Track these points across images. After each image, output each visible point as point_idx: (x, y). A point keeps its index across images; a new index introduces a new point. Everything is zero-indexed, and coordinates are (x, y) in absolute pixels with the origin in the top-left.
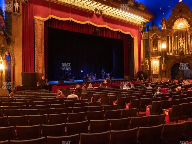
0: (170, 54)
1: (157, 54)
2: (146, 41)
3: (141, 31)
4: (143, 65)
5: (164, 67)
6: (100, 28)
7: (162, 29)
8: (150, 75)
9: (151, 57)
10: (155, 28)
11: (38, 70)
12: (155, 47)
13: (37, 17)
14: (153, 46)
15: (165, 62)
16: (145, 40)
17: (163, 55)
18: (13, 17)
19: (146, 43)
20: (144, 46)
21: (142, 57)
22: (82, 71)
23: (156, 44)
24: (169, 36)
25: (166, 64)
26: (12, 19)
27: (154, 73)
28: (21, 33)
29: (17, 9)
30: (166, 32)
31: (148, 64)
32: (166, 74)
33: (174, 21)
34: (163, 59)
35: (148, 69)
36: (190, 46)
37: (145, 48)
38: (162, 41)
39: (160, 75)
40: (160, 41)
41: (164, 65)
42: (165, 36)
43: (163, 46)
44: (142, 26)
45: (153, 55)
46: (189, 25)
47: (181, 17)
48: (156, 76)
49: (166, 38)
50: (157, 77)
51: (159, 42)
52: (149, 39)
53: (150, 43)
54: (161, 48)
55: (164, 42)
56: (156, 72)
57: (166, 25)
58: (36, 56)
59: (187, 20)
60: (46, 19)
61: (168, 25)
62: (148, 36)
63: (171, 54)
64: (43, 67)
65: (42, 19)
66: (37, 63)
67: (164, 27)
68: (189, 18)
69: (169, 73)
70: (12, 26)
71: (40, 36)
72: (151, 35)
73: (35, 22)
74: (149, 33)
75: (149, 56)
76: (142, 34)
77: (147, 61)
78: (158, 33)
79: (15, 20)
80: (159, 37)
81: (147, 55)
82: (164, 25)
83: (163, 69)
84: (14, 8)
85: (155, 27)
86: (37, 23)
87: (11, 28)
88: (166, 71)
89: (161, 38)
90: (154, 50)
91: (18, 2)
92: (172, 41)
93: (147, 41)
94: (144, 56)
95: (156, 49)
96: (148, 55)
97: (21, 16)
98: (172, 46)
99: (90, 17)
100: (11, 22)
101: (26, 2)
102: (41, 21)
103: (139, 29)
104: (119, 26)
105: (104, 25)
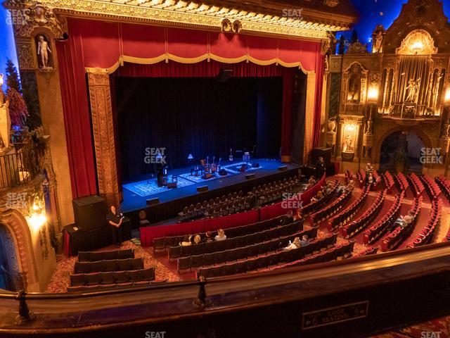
0: (385, 113)
1: (356, 109)
2: (334, 77)
4: (323, 131)
5: (368, 141)
6: (233, 65)
7: (374, 51)
8: (337, 155)
9: (341, 116)
10: (358, 48)
11: (104, 188)
12: (353, 93)
13: (92, 70)
14: (350, 90)
15: (372, 130)
16: (333, 74)
17: (369, 114)
18: (40, 80)
19: (333, 81)
20: (329, 90)
21: (323, 113)
22: (191, 157)
23: (355, 86)
24: (389, 70)
25: (373, 133)
26: (38, 84)
27: (345, 150)
28: (61, 113)
29: (47, 58)
30: (381, 60)
31: (334, 131)
32: (370, 154)
33: (404, 36)
34: (367, 123)
35: (334, 143)
36: (430, 97)
37: (331, 94)
38: (370, 81)
39: (358, 155)
40: (366, 81)
41: (367, 137)
42: (378, 69)
43: (371, 93)
44: (329, 41)
45: (347, 109)
46: (434, 50)
47: (420, 27)
48: (348, 158)
49: (380, 75)
50: (351, 160)
51: (364, 82)
52: (341, 72)
53: (343, 82)
54: (367, 97)
55: (374, 84)
56: (349, 148)
57: (385, 44)
58: (97, 160)
59: (433, 35)
60: (113, 70)
61: (389, 45)
62: (339, 65)
63: (387, 112)
64: (113, 180)
65: (104, 71)
66: (103, 174)
67: (378, 47)
68: (438, 32)
69: (376, 154)
70: (41, 101)
71: (103, 113)
72: (348, 64)
73: (90, 82)
74: (342, 59)
75: (337, 113)
76: (326, 59)
77: (333, 124)
78: (364, 60)
79: (45, 86)
80: (365, 72)
81: (333, 111)
82: (379, 42)
83: (364, 144)
84: (39, 57)
85: (357, 46)
86: (95, 83)
87: (39, 108)
88: (370, 150)
89: (369, 73)
90: (350, 98)
91: (45, 40)
92: (393, 83)
93: (335, 79)
94: (328, 111)
95: (356, 98)
96: (335, 110)
97: (57, 74)
98: (391, 94)
99: (212, 43)
100: (36, 92)
101: (65, 35)
102: (102, 76)
103: (322, 50)
104: (277, 51)
105: (242, 55)
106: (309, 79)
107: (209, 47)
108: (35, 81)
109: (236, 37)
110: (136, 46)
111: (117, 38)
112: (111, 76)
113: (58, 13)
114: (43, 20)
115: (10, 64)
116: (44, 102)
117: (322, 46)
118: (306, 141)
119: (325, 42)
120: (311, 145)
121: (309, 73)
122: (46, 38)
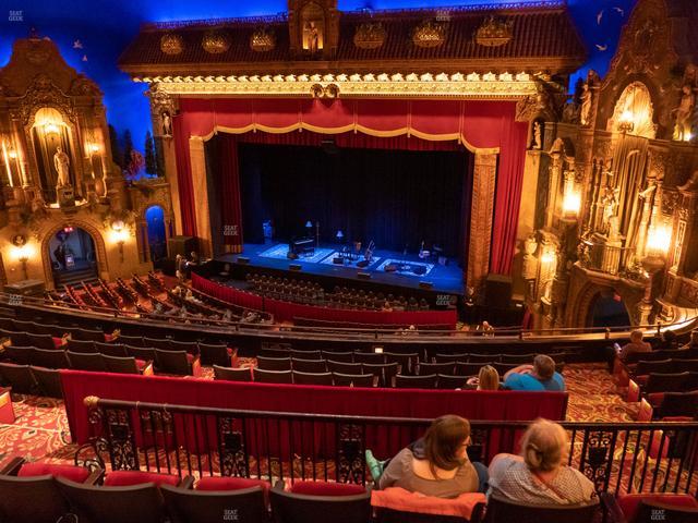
3: (535, 120)
6: (335, 135)
10: (571, 113)
11: (201, 233)
13: (193, 138)
18: (165, 143)
22: (339, 235)
26: (164, 147)
35: (533, 276)
44: (539, 98)
46: (653, 129)
47: (640, 77)
49: (590, 169)
51: (568, 179)
60: (208, 138)
64: (208, 229)
65: (200, 138)
70: (165, 158)
71: (200, 173)
73: (190, 148)
79: (167, 149)
80: (571, 161)
86: (193, 148)
96: (542, 220)
97: (173, 140)
99: (304, 112)
100: (162, 152)
101: (178, 112)
102: (199, 143)
103: (518, 113)
104: (409, 118)
105: (346, 124)
106: (479, 161)
107: (300, 115)
108: (162, 147)
109: (337, 102)
110: (226, 117)
111: (212, 111)
112: (205, 143)
113: (172, 96)
114: (165, 102)
115: (148, 134)
116: (167, 159)
117: (518, 108)
118: (474, 257)
119: (527, 100)
120: (487, 267)
121: (479, 151)
122: (168, 114)
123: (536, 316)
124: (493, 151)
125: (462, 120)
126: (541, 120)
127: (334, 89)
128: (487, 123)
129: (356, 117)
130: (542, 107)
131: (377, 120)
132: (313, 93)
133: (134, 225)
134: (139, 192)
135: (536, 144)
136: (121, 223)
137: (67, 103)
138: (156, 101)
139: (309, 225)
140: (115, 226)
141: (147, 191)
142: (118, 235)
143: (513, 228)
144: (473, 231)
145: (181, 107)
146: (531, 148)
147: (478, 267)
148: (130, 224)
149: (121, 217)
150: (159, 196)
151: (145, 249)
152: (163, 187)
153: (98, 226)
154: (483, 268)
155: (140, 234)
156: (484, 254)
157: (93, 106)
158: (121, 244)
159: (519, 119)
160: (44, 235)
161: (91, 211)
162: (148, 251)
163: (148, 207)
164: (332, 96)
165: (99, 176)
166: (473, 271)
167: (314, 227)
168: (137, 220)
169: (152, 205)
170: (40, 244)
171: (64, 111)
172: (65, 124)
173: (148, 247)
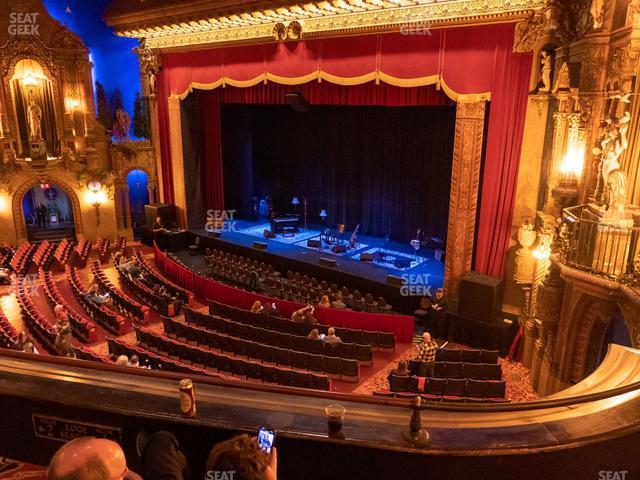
3: (543, 49)
13: (172, 96)
18: (151, 103)
22: (323, 214)
44: (548, 14)
60: (184, 96)
65: (177, 97)
76: (546, 63)
87: (150, 125)
101: (160, 68)
102: (176, 102)
103: (517, 39)
104: (379, 58)
105: (310, 71)
106: (461, 113)
107: (265, 64)
108: (149, 108)
109: (301, 46)
110: (200, 71)
111: (187, 66)
112: (183, 103)
113: (155, 51)
114: (150, 59)
115: (138, 93)
116: (153, 121)
117: (517, 32)
118: (453, 248)
119: (531, 19)
120: (470, 262)
121: (462, 99)
122: (153, 73)
123: (528, 340)
124: (479, 98)
125: (442, 57)
126: (550, 49)
127: (296, 27)
128: (474, 58)
129: (320, 61)
130: (554, 27)
131: (343, 63)
132: (276, 35)
133: (113, 187)
134: (120, 153)
135: (544, 86)
136: (98, 185)
137: (48, 56)
138: (143, 58)
139: (295, 201)
140: (91, 186)
141: (129, 154)
142: (95, 196)
143: (507, 209)
144: (452, 210)
145: (163, 62)
146: (536, 92)
147: (458, 262)
148: (109, 186)
149: (98, 177)
150: (142, 159)
151: (124, 214)
152: (147, 150)
153: (73, 185)
154: (464, 264)
155: (119, 197)
156: (466, 244)
157: (76, 59)
158: (97, 206)
159: (518, 49)
160: (15, 189)
161: (66, 168)
162: (129, 216)
163: (130, 170)
164: (295, 37)
165: (80, 133)
166: (451, 267)
167: (300, 205)
168: (117, 182)
169: (133, 169)
170: (11, 198)
171: (45, 64)
172: (45, 77)
173: (129, 212)
